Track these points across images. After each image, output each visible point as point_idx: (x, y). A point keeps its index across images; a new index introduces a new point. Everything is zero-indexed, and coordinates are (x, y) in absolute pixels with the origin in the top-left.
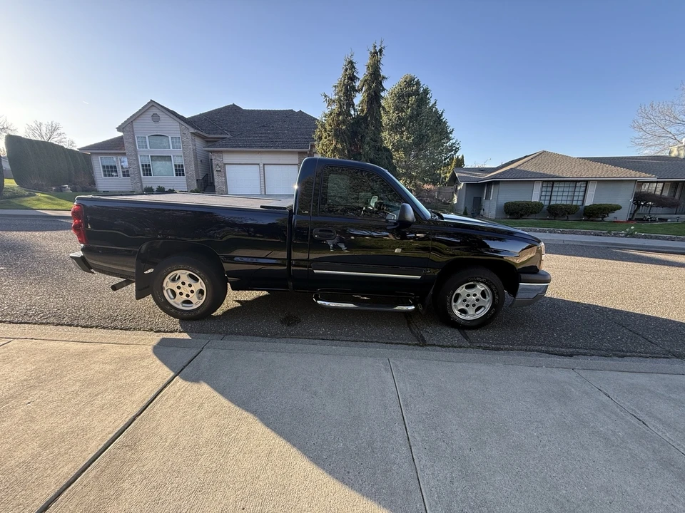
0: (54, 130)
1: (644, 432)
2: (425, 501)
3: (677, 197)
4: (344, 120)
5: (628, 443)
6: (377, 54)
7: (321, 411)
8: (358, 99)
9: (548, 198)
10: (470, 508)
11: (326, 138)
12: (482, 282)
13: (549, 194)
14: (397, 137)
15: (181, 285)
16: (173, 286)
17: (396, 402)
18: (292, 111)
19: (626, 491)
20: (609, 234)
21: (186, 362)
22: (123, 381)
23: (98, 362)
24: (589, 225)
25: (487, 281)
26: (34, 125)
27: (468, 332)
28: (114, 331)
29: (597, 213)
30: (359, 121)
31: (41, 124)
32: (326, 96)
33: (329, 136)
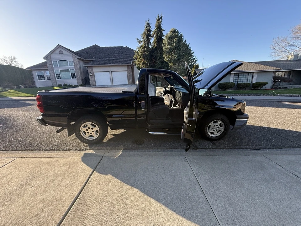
0: (13, 59)
1: (299, 181)
2: (217, 217)
3: (291, 77)
4: (147, 50)
5: (293, 186)
6: (159, 19)
7: (162, 182)
8: (152, 40)
9: (237, 81)
10: (237, 219)
11: (139, 58)
12: (220, 120)
13: (237, 79)
14: (170, 56)
15: (88, 129)
16: (84, 129)
17: (193, 175)
18: (122, 47)
19: (298, 207)
20: (264, 95)
21: (97, 163)
22: (72, 174)
23: (58, 166)
24: (255, 91)
25: (222, 119)
26: (3, 58)
27: (215, 142)
28: (60, 151)
29: (258, 86)
30: (153, 50)
31: (6, 57)
32: (138, 40)
33: (141, 57)
